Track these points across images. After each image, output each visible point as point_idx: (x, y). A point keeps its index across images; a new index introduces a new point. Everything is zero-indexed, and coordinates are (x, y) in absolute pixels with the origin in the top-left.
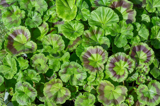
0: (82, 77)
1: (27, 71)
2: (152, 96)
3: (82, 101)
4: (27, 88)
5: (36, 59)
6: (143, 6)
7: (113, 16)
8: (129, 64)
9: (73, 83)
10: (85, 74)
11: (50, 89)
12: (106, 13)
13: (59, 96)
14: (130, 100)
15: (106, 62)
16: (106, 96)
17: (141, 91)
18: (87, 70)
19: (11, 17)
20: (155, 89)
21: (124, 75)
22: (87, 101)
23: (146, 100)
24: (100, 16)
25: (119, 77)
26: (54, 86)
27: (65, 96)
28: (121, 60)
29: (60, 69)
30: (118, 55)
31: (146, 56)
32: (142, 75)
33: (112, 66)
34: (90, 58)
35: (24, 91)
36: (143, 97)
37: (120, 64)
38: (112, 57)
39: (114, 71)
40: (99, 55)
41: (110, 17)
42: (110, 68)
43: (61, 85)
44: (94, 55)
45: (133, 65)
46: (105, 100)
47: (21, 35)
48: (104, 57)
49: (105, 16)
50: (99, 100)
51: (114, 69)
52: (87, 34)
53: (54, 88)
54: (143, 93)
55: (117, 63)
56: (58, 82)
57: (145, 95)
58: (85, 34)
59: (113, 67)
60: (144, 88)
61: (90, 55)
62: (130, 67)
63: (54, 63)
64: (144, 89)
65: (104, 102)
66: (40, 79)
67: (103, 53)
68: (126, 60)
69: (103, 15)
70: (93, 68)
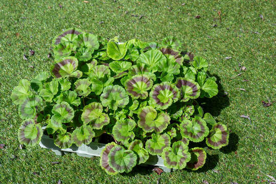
0: (123, 103)
1: (68, 92)
2: (196, 133)
3: (121, 127)
4: (64, 109)
5: (79, 84)
6: (190, 63)
7: (161, 57)
8: (174, 94)
9: (114, 108)
10: (128, 99)
11: (89, 114)
12: (154, 55)
13: (97, 122)
14: (173, 132)
15: (151, 89)
16: (147, 123)
17: (185, 126)
18: (130, 94)
19: (62, 51)
20: (200, 126)
21: (167, 103)
22: (126, 127)
23: (190, 135)
24: (148, 58)
25: (163, 104)
26: (93, 112)
27: (103, 122)
28: (166, 89)
29: (102, 93)
30: (163, 85)
31: (192, 91)
32: (187, 115)
33: (156, 93)
34: (134, 85)
35: (60, 113)
36: (186, 133)
37: (165, 93)
38: (157, 86)
39: (157, 99)
40: (144, 83)
41: (158, 59)
42: (153, 95)
43: (101, 111)
44: (139, 83)
45: (178, 95)
46: (146, 127)
47: (69, 65)
48: (148, 85)
49: (153, 58)
50: (139, 126)
51: (158, 97)
52: (133, 68)
53: (93, 114)
54: (186, 129)
55: (162, 92)
56: (98, 107)
57: (188, 131)
58: (132, 69)
59: (157, 95)
60: (188, 123)
61: (135, 82)
62: (175, 97)
63: (96, 88)
64: (188, 125)
65: (144, 128)
66: (80, 103)
67: (148, 81)
68: (171, 89)
69: (152, 57)
70: (137, 93)
